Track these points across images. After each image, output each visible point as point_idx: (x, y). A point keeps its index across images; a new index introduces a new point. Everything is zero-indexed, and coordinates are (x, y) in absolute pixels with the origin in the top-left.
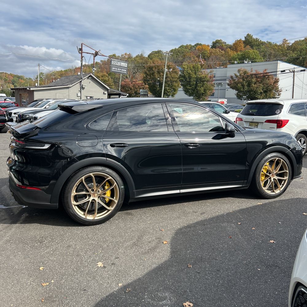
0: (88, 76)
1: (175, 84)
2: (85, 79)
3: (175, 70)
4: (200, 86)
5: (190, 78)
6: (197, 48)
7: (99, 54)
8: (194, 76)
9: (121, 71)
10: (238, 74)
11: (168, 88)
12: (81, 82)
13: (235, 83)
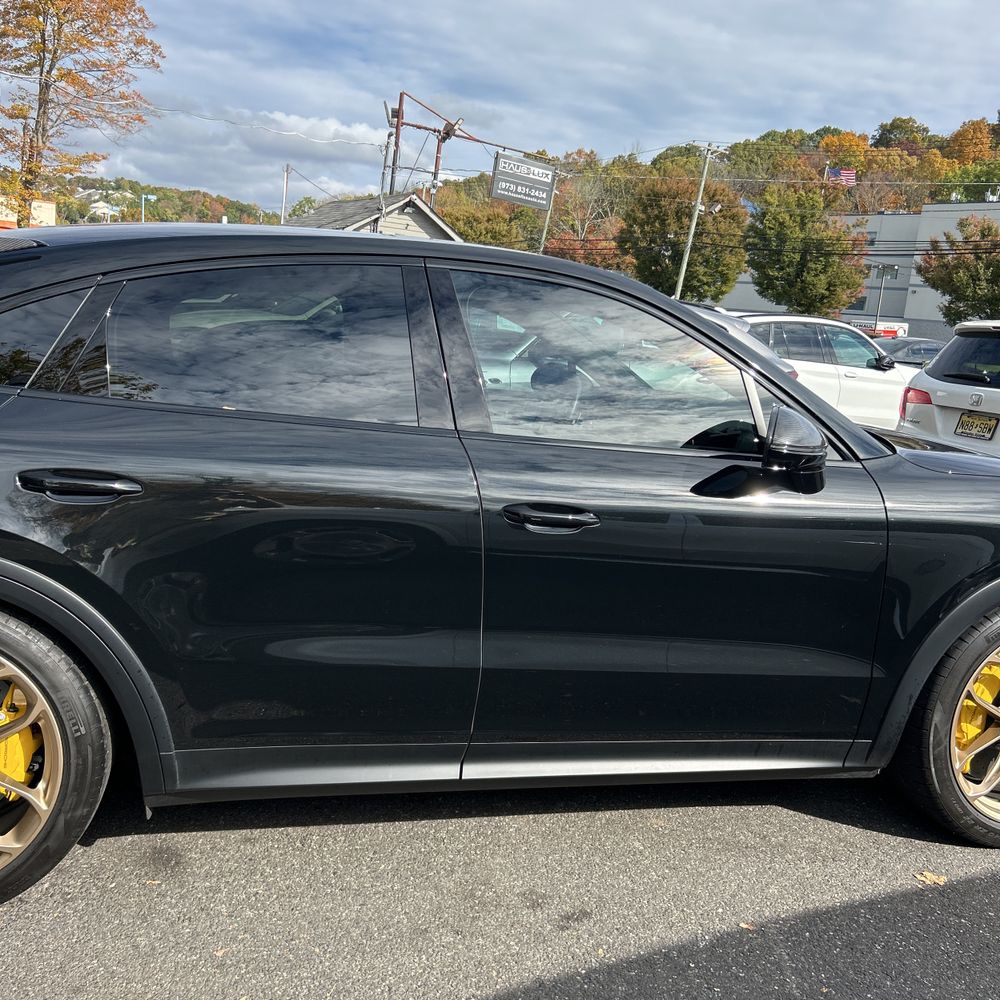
0: (402, 203)
1: (729, 259)
2: (391, 212)
3: (735, 211)
4: (816, 270)
5: (782, 238)
6: (823, 144)
7: (458, 132)
8: (799, 234)
9: (529, 195)
10: (958, 237)
11: (701, 269)
12: (376, 220)
13: (946, 266)
